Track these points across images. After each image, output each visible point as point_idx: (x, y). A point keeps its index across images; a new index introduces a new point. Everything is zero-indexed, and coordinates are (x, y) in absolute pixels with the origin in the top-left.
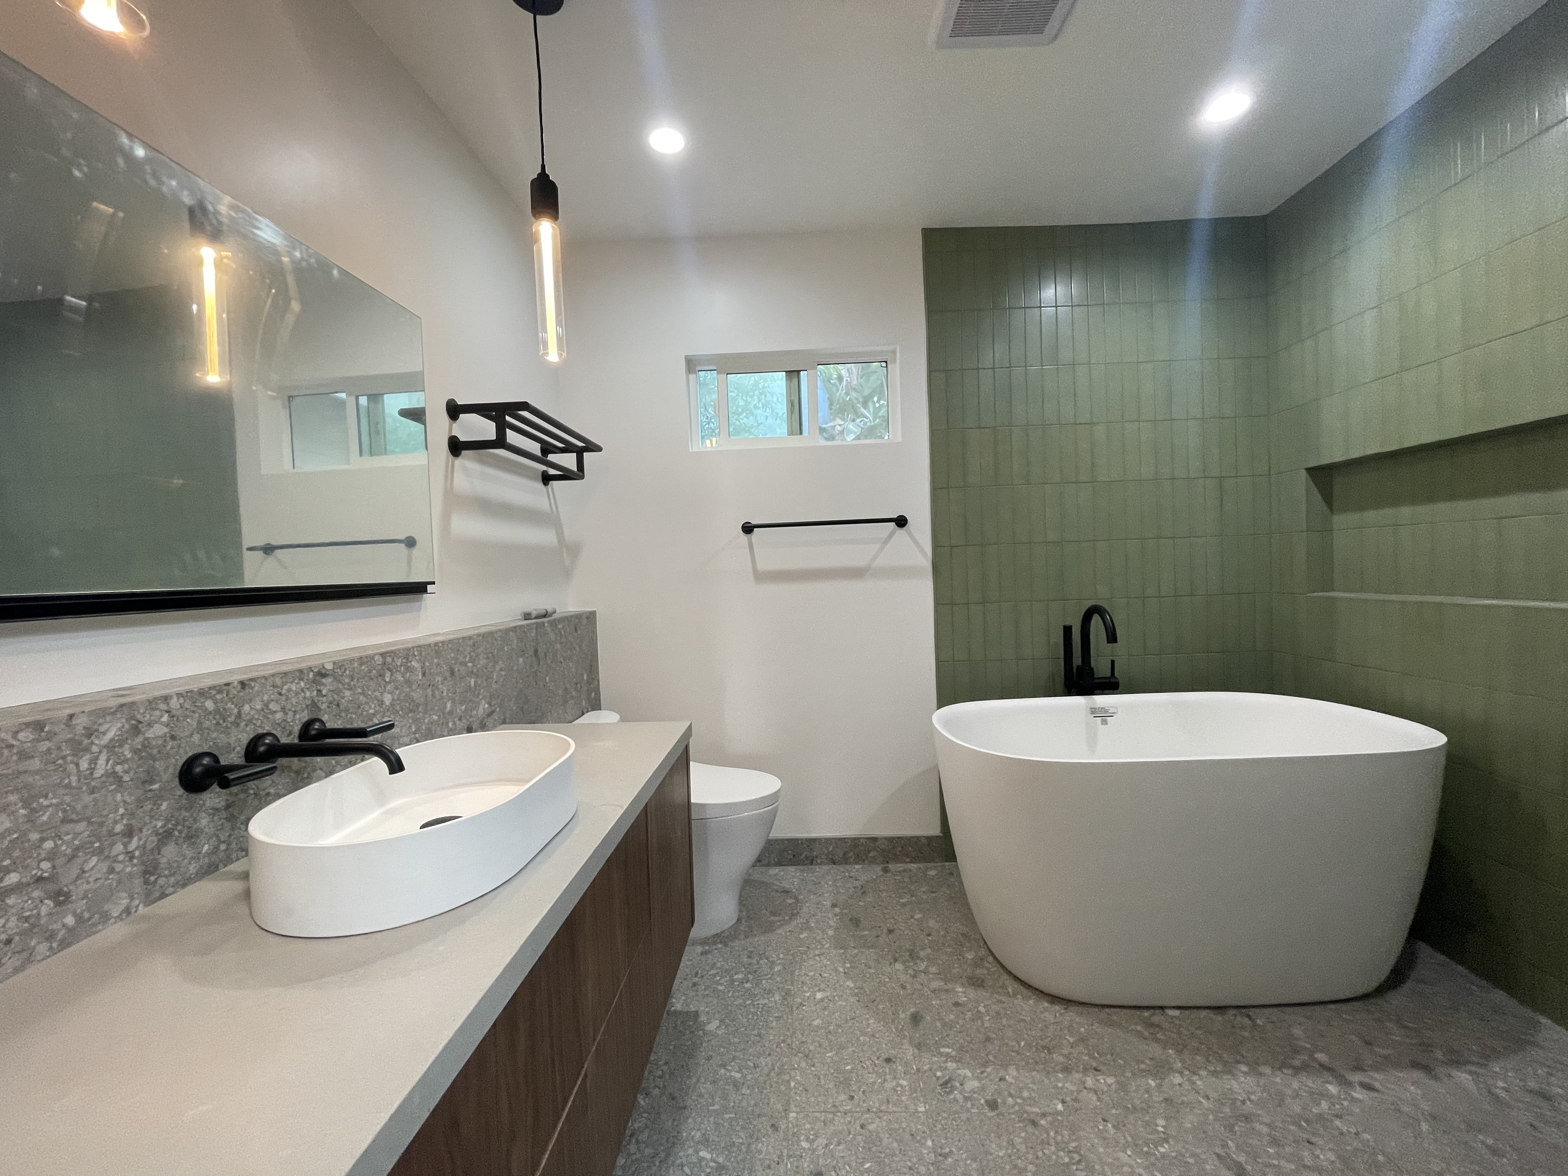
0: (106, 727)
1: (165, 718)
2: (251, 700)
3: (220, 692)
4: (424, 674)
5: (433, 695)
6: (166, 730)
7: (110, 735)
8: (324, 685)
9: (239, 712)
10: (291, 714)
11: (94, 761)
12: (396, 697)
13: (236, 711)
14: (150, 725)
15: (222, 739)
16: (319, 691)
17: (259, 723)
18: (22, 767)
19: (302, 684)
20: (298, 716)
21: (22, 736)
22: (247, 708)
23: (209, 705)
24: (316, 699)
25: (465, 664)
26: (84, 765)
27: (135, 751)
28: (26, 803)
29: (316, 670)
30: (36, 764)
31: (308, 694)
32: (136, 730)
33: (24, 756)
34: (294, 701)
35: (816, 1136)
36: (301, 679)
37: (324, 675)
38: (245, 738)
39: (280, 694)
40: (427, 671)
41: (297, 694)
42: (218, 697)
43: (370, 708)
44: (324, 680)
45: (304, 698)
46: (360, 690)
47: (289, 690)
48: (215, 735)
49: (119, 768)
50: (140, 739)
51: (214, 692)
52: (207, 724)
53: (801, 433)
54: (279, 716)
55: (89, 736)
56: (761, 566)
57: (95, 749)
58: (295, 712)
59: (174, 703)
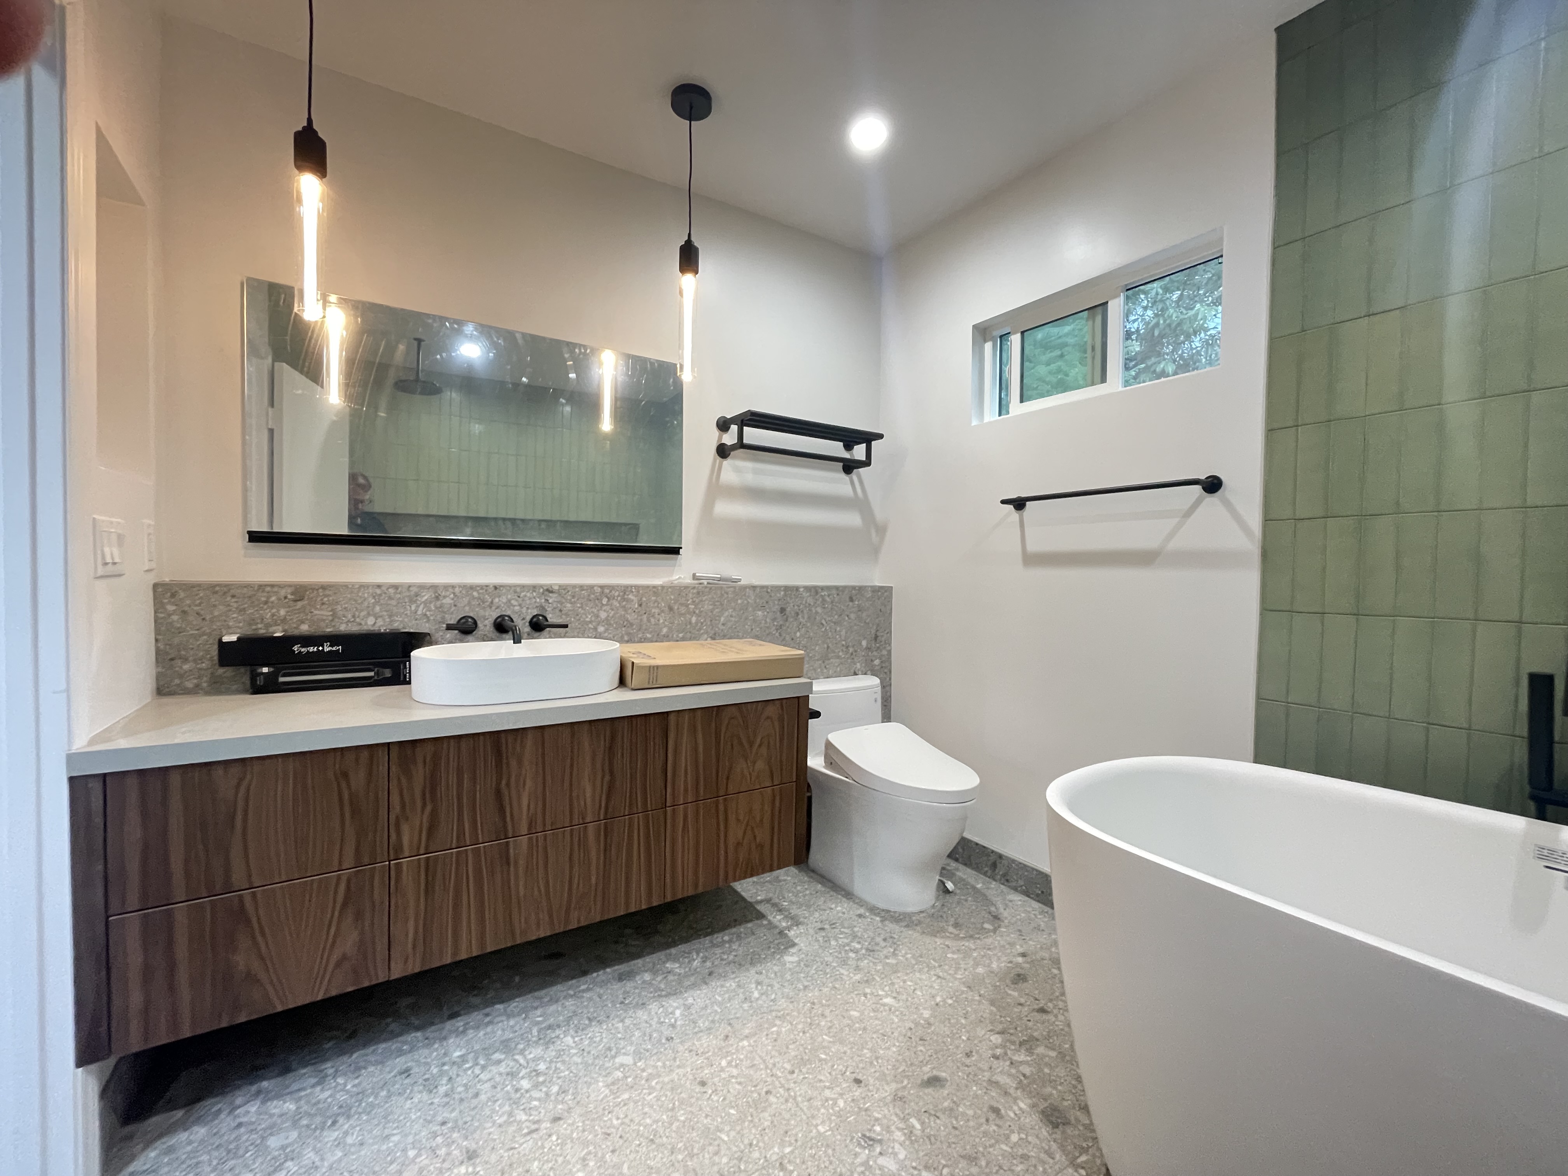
0: (423, 594)
1: (452, 596)
2: (499, 597)
3: (482, 589)
4: (640, 605)
5: (649, 621)
6: (452, 601)
7: (426, 598)
8: (551, 597)
9: (492, 602)
10: (525, 608)
11: (418, 606)
12: (611, 615)
13: (490, 600)
14: (445, 597)
15: (482, 613)
16: (547, 600)
17: (503, 609)
18: (389, 602)
19: (535, 594)
20: (529, 611)
21: (390, 590)
22: (497, 600)
23: (475, 594)
24: (544, 604)
25: (687, 606)
26: (413, 608)
27: (436, 608)
28: (390, 616)
29: (545, 588)
30: (394, 602)
31: (538, 600)
32: (437, 598)
33: (390, 598)
34: (528, 602)
35: (736, 1066)
36: (535, 591)
37: (552, 592)
38: (495, 615)
39: (519, 597)
40: (644, 604)
41: (530, 599)
42: (481, 591)
43: (587, 617)
44: (551, 595)
45: (535, 602)
46: (579, 605)
47: (525, 596)
48: (477, 609)
49: (428, 613)
50: (438, 603)
51: (478, 588)
52: (473, 603)
53: (1103, 380)
54: (517, 608)
55: (417, 596)
56: (1031, 548)
57: (419, 602)
58: (528, 608)
59: (457, 590)
